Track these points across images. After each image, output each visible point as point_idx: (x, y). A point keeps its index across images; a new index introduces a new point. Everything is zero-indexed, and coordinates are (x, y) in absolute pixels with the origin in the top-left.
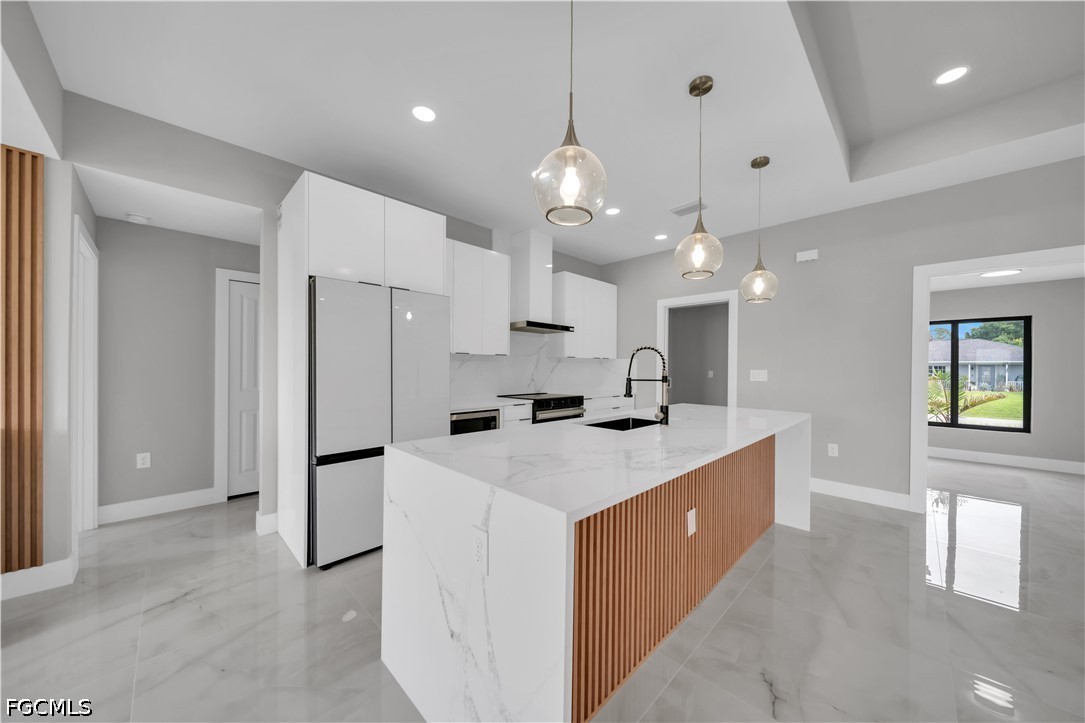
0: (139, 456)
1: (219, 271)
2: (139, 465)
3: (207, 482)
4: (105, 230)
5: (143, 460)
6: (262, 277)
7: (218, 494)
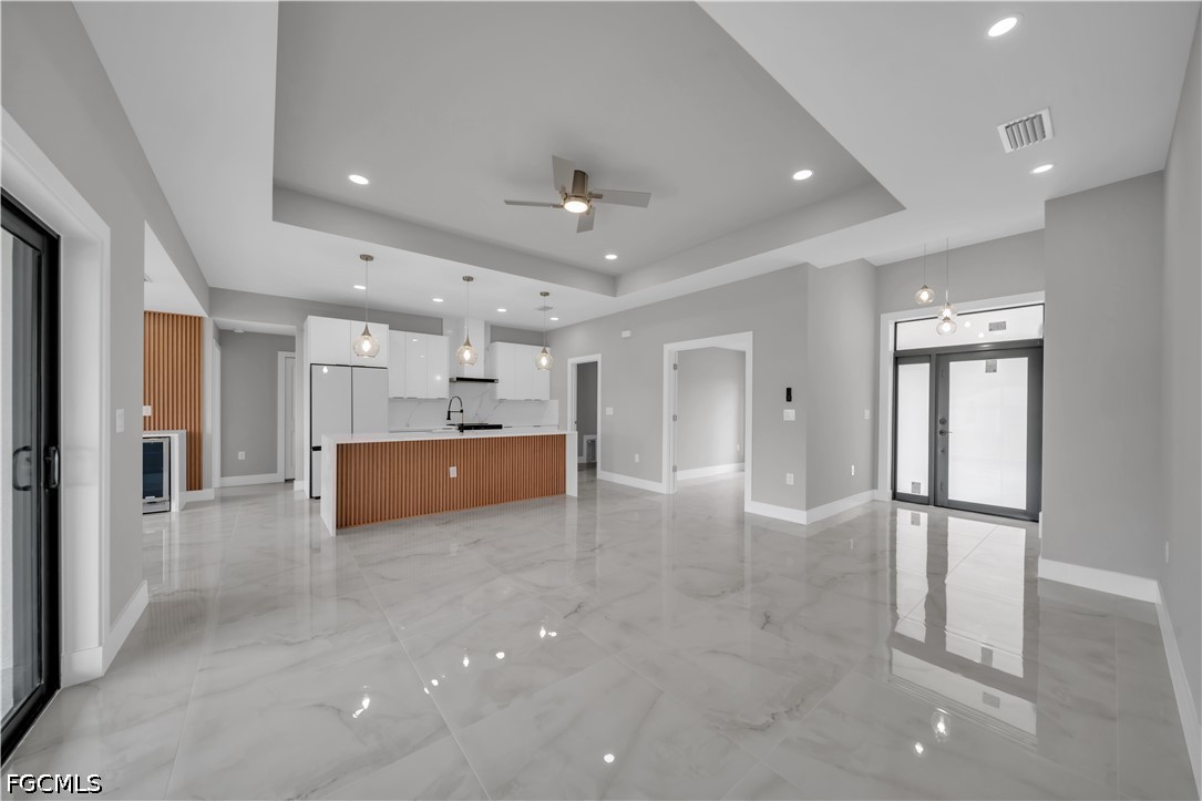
0: (240, 453)
1: (280, 353)
2: (240, 458)
3: (274, 470)
4: (224, 336)
5: (241, 456)
6: (296, 354)
7: (280, 477)
